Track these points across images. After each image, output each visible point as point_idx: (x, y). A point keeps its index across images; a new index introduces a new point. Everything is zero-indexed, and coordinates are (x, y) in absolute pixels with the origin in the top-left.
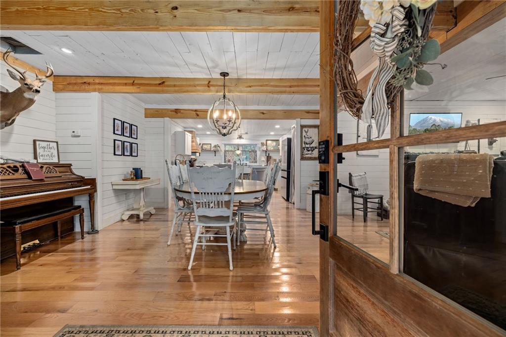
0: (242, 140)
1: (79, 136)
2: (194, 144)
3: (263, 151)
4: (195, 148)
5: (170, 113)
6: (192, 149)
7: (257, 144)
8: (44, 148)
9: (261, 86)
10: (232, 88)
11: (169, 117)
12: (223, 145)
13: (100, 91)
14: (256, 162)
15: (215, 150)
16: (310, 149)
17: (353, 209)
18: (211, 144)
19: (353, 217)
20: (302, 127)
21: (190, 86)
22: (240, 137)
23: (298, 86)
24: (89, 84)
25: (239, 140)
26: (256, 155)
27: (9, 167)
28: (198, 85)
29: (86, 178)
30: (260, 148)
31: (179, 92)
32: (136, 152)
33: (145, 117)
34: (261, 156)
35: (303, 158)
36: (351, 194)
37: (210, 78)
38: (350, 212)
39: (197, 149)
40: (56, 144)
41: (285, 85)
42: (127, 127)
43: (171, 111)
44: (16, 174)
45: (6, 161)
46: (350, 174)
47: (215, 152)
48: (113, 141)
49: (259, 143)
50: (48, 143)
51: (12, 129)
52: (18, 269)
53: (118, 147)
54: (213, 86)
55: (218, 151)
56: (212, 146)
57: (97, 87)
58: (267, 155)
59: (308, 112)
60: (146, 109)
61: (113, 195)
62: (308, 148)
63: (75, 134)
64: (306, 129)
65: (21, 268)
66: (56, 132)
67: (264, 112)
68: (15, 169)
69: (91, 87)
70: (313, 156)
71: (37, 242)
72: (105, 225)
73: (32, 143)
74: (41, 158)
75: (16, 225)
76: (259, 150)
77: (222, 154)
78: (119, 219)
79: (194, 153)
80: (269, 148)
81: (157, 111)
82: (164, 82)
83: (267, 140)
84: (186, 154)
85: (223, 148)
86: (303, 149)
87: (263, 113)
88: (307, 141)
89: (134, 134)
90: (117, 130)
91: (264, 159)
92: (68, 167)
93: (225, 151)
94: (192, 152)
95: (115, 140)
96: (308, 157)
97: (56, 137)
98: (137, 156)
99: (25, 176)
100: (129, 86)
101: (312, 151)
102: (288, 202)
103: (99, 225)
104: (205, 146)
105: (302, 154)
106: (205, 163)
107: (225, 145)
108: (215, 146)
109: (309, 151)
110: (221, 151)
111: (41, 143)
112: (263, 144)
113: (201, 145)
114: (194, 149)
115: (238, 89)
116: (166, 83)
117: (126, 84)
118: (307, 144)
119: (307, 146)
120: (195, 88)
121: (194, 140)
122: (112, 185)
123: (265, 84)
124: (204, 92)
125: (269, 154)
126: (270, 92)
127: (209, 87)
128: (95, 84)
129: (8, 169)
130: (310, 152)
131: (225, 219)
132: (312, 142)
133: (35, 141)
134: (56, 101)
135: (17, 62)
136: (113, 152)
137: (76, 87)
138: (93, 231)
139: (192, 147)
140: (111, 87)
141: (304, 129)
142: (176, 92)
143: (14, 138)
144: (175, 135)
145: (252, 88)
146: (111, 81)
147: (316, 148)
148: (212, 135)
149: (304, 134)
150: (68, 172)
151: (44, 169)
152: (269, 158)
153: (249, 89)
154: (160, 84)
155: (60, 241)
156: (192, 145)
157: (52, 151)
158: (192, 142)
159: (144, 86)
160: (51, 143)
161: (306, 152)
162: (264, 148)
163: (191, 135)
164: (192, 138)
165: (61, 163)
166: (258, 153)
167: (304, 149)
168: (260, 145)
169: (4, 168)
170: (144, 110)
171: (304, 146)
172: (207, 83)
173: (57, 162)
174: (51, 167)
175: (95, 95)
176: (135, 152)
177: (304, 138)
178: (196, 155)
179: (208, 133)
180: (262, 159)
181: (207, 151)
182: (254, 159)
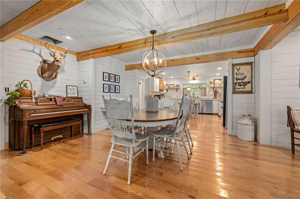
0: (195, 81)
1: (85, 83)
2: (161, 85)
3: (211, 87)
5: (138, 66)
6: (159, 88)
7: (206, 83)
8: (71, 89)
9: (182, 35)
10: (160, 41)
11: (137, 69)
12: (182, 85)
13: (93, 57)
14: (206, 96)
15: (176, 88)
16: (242, 84)
17: (293, 144)
18: (174, 85)
19: (293, 153)
20: (234, 65)
21: (134, 45)
22: (194, 79)
23: (216, 28)
24: (89, 55)
25: (193, 81)
26: (206, 91)
27: (48, 99)
28: (139, 44)
29: (87, 104)
30: (208, 85)
31: (128, 51)
32: (119, 90)
33: (126, 70)
34: (209, 91)
35: (234, 92)
36: (290, 128)
37: (146, 38)
38: (290, 146)
40: (76, 87)
41: (203, 29)
42: (112, 77)
43: (138, 65)
44: (50, 102)
45: (49, 96)
46: (288, 107)
48: (103, 85)
49: (208, 82)
50: (73, 87)
51: (56, 81)
52: (42, 150)
53: (106, 88)
54: (148, 42)
55: (179, 89)
57: (92, 55)
58: (215, 90)
59: (240, 52)
60: (126, 66)
61: (102, 114)
62: (240, 83)
63: (84, 82)
64: (238, 67)
65: (43, 150)
66: (78, 81)
67: (199, 57)
68: (51, 100)
69: (90, 56)
70: (246, 90)
71: (61, 136)
72: (96, 131)
73: (66, 87)
74: (69, 94)
75: (41, 128)
76: (208, 87)
78: (106, 128)
80: (216, 86)
81: (131, 66)
82: (121, 46)
83: (214, 80)
84: (154, 91)
85: (182, 87)
86: (234, 84)
87: (198, 59)
88: (239, 77)
89: (117, 80)
90: (105, 78)
91: (212, 93)
92: (81, 99)
93: (184, 89)
94: (160, 90)
95: (104, 84)
96: (240, 91)
97: (78, 83)
98: (119, 93)
99: (55, 103)
100: (105, 52)
101: (245, 86)
102: (224, 128)
103: (93, 131)
104: (171, 86)
105: (234, 88)
107: (184, 84)
108: (177, 86)
109: (241, 85)
110: (181, 89)
111: (69, 87)
112: (211, 83)
113: (168, 85)
114: (161, 88)
115: (165, 41)
116: (122, 47)
117: (103, 52)
118: (239, 80)
119: (239, 81)
120: (137, 46)
121: (161, 82)
122: (102, 109)
123: (185, 32)
124: (143, 48)
125: (216, 90)
126: (190, 39)
127: (145, 44)
128: (91, 54)
129: (47, 100)
130: (242, 87)
131: (130, 141)
132: (245, 78)
133: (67, 86)
134: (78, 66)
135: (58, 48)
136: (103, 91)
137: (84, 57)
138: (89, 134)
140: (97, 54)
141: (235, 67)
142: (127, 51)
143: (57, 85)
144: (148, 80)
145: (175, 38)
146: (97, 51)
147: (248, 83)
148: (174, 79)
149: (236, 71)
150: (80, 101)
151: (66, 100)
152: (216, 93)
153: (173, 39)
154: (119, 48)
155: (73, 137)
156: (159, 86)
157: (75, 90)
159: (111, 51)
160: (74, 87)
161: (237, 86)
162: (212, 85)
163: (159, 79)
164: (160, 81)
165: (79, 96)
166: (207, 89)
167: (236, 85)
168: (209, 84)
169: (45, 99)
170: (125, 66)
171: (235, 81)
172: (145, 41)
173: (77, 96)
174: (70, 99)
175: (91, 60)
176: (117, 90)
177: (235, 75)
178: (163, 92)
179: (172, 77)
180: (211, 94)
181: (172, 89)
182: (204, 94)
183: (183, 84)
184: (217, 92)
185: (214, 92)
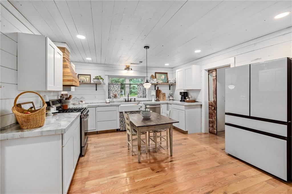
0: (130, 71)
2: (68, 70)
3: (152, 84)
4: (71, 78)
6: (64, 80)
14: (145, 97)
15: (96, 82)
18: (90, 75)
22: (128, 68)
25: (126, 71)
39: (73, 81)
47: (96, 84)
55: (101, 84)
56: (93, 77)
58: (156, 89)
77: (106, 87)
79: (67, 87)
80: (158, 82)
83: (156, 73)
85: (106, 81)
93: (110, 84)
94: (64, 86)
104: (82, 78)
106: (82, 100)
108: (97, 78)
110: (104, 84)
112: (152, 77)
125: (158, 88)
139: (64, 76)
148: (93, 62)
152: (158, 92)
156: (64, 72)
158: (65, 67)
162: (154, 81)
164: (64, 61)
168: (149, 78)
178: (70, 90)
179: (89, 59)
180: (152, 94)
181: (85, 84)
182: (143, 94)
183: (108, 76)
184: (160, 90)
185: (155, 91)
